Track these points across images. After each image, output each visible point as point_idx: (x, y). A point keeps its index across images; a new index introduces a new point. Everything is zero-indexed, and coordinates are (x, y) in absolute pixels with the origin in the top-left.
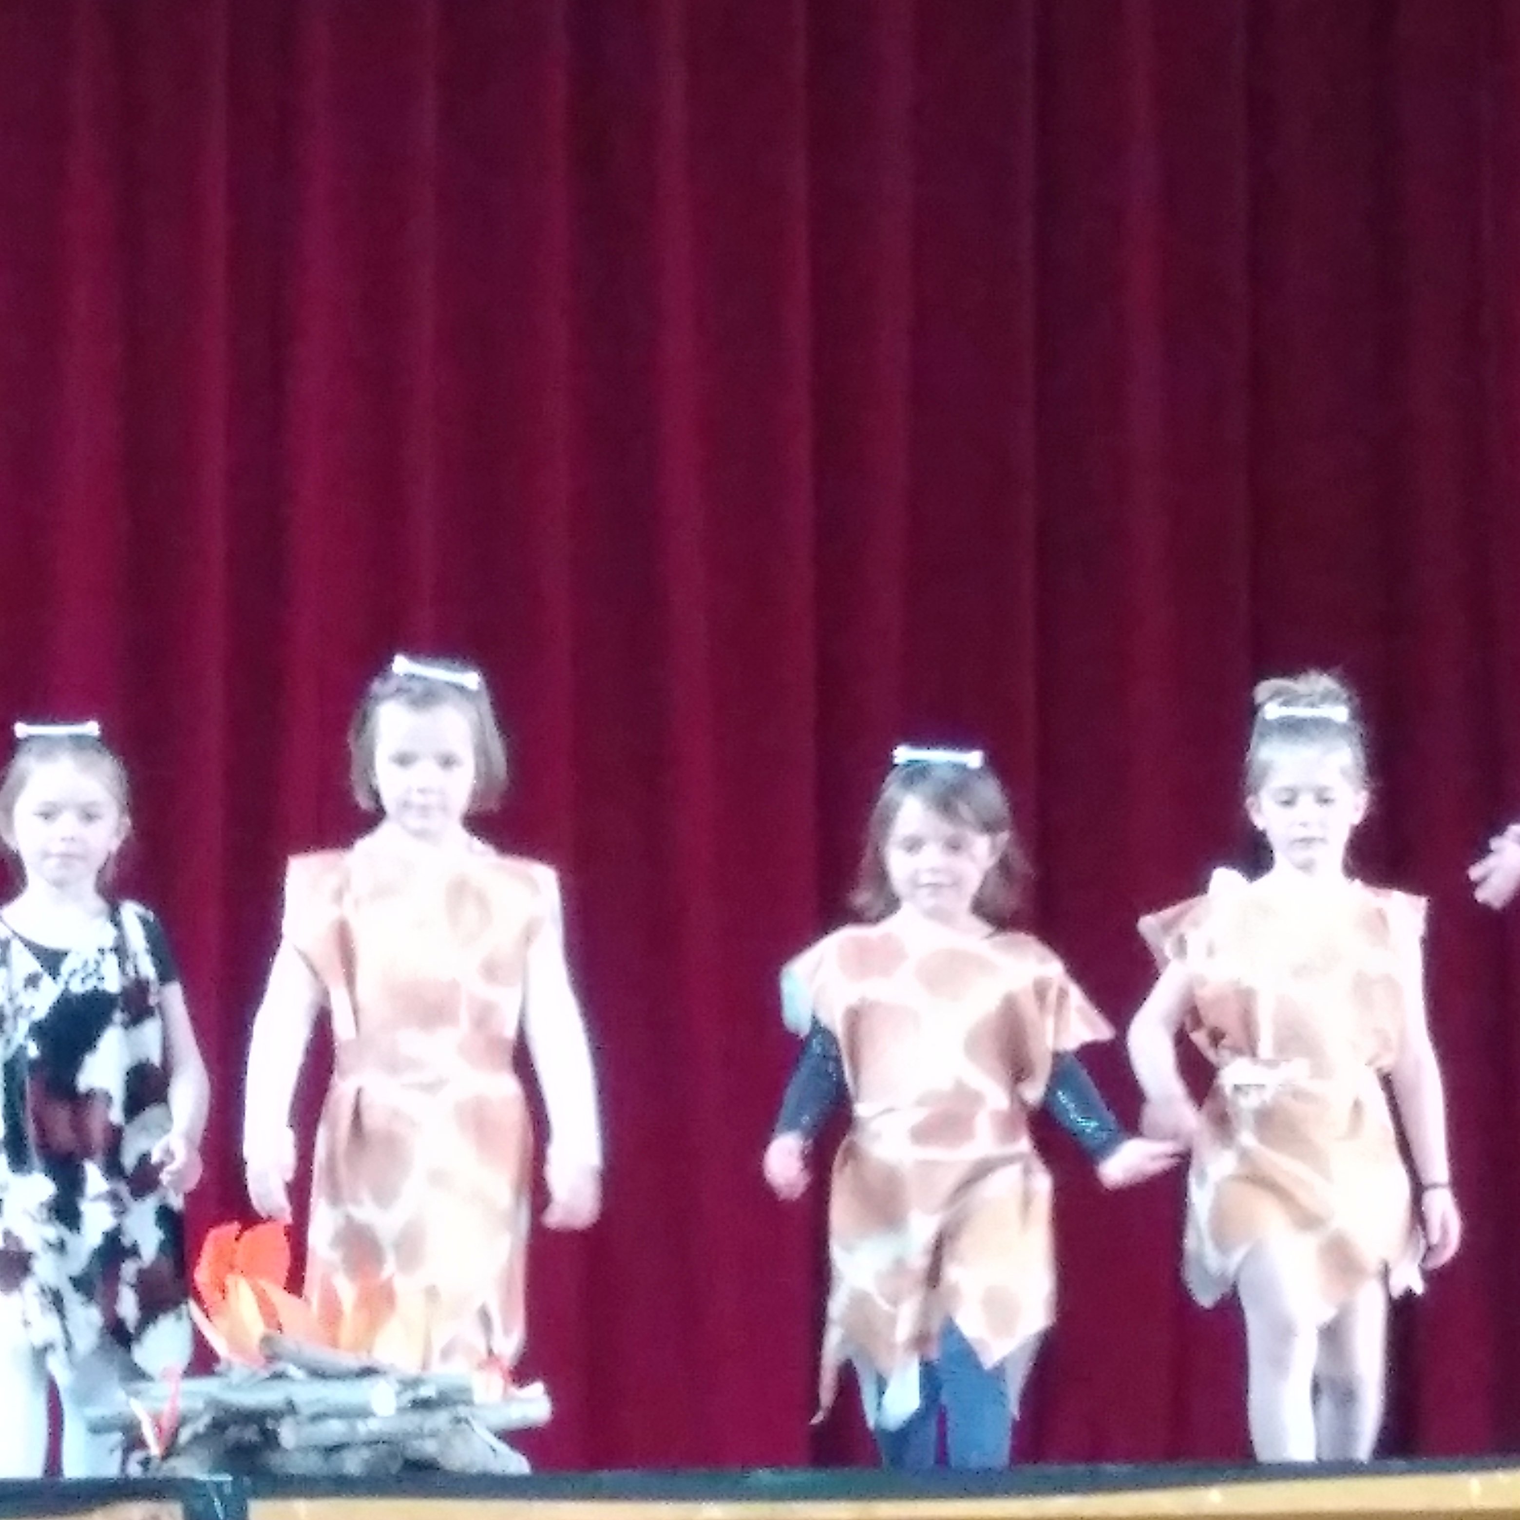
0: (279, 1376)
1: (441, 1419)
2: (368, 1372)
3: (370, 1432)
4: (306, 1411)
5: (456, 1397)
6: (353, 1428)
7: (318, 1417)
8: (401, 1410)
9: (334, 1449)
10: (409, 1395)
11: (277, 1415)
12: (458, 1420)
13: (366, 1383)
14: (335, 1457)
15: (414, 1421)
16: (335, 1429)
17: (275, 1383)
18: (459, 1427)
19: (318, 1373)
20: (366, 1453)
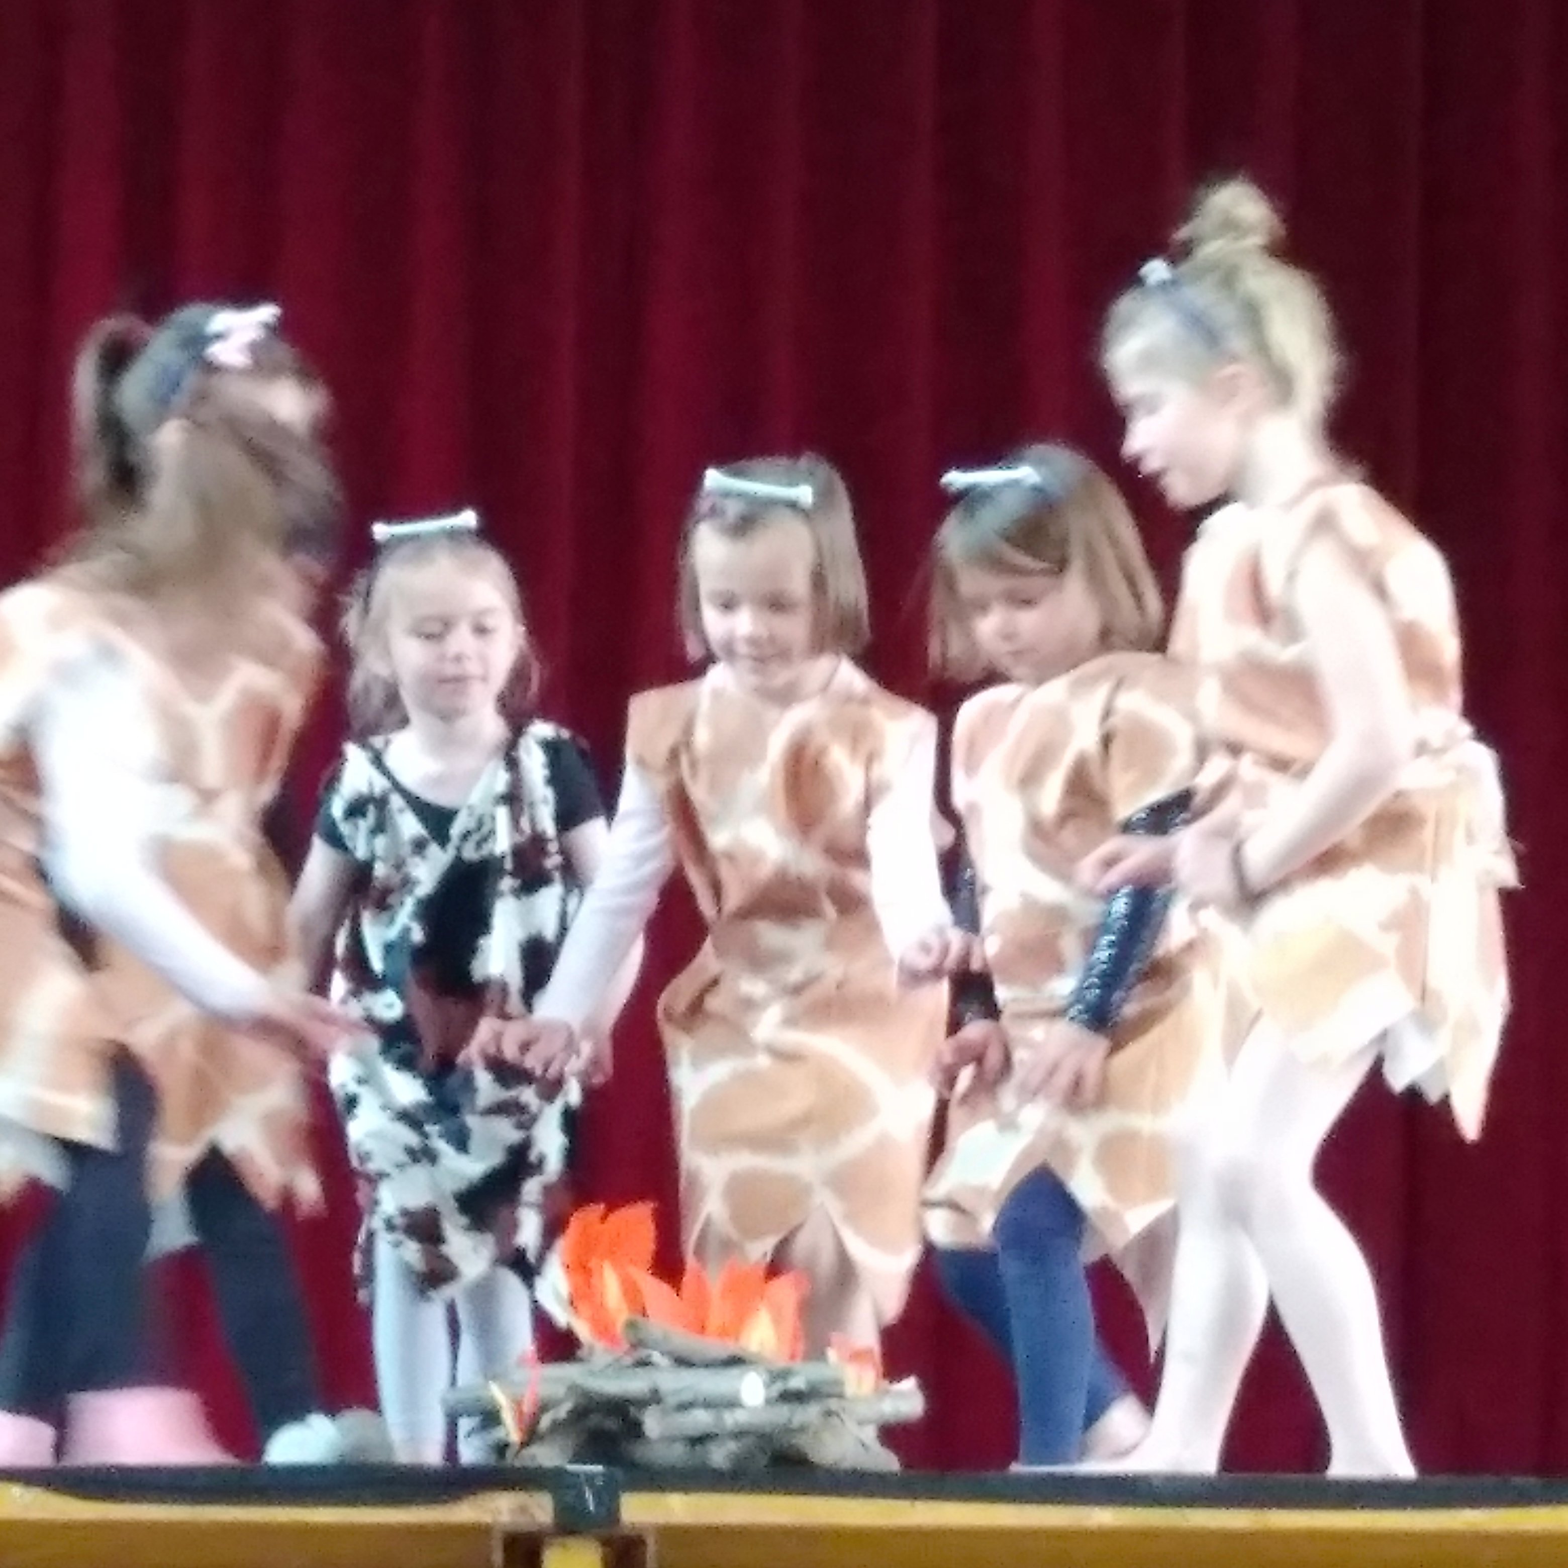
0: (644, 1363)
1: (810, 1413)
2: (735, 1361)
3: (736, 1423)
4: (671, 1401)
5: (826, 1389)
6: (719, 1419)
7: (684, 1407)
8: (768, 1402)
9: (699, 1440)
10: (779, 1387)
11: (642, 1403)
12: (829, 1413)
13: (735, 1371)
14: (698, 1448)
15: (783, 1413)
16: (701, 1419)
17: (639, 1370)
18: (830, 1419)
19: (683, 1362)
20: (732, 1446)
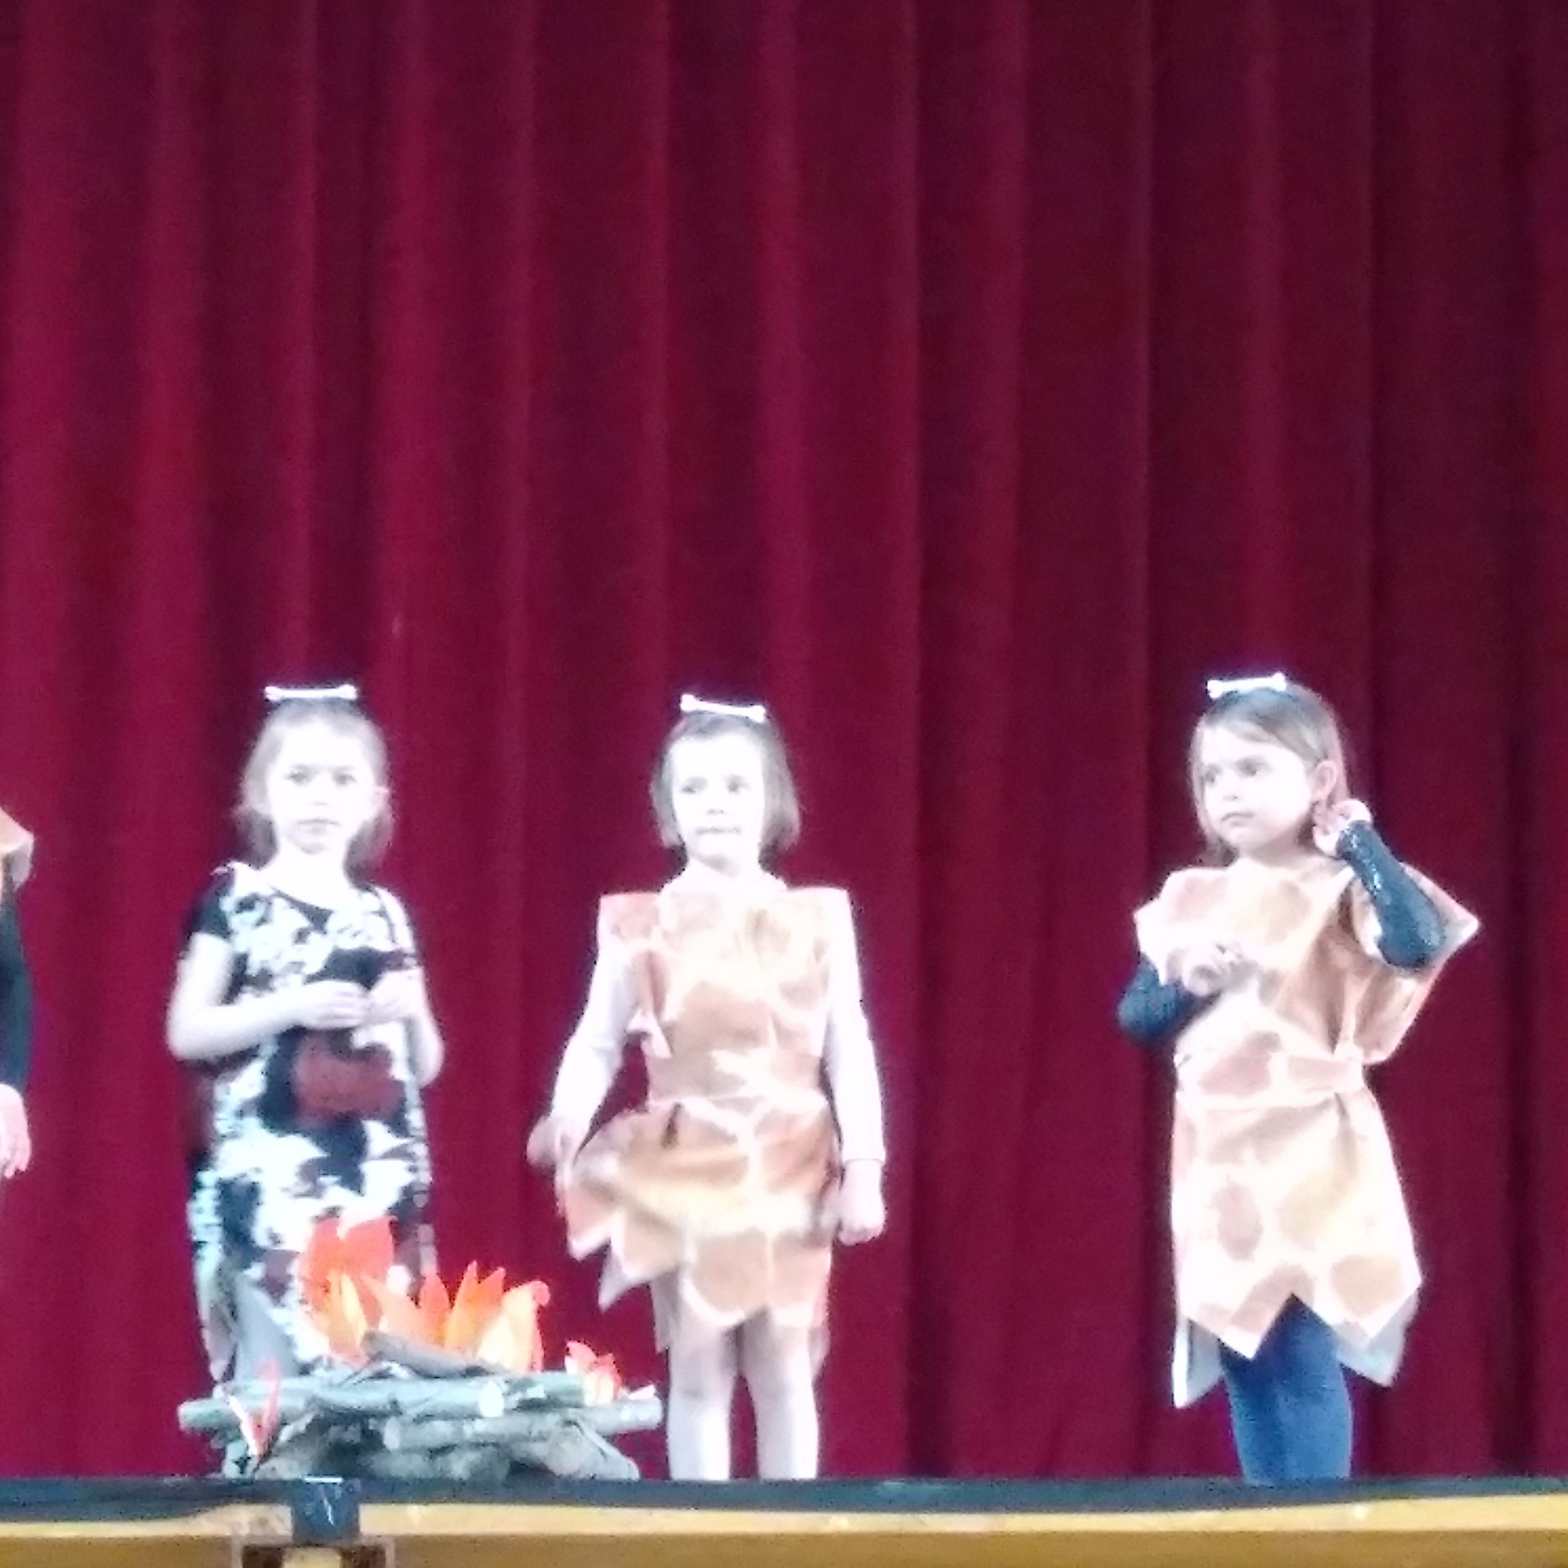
0: (382, 1375)
1: (550, 1421)
2: (473, 1372)
3: (477, 1435)
4: (412, 1413)
5: (564, 1399)
6: (460, 1431)
7: (428, 1417)
8: (508, 1412)
9: (444, 1450)
10: (518, 1397)
11: (382, 1416)
12: (569, 1423)
13: (474, 1382)
14: (439, 1459)
15: (522, 1423)
16: (441, 1430)
17: (380, 1382)
18: (568, 1429)
19: (424, 1373)
20: (472, 1457)
